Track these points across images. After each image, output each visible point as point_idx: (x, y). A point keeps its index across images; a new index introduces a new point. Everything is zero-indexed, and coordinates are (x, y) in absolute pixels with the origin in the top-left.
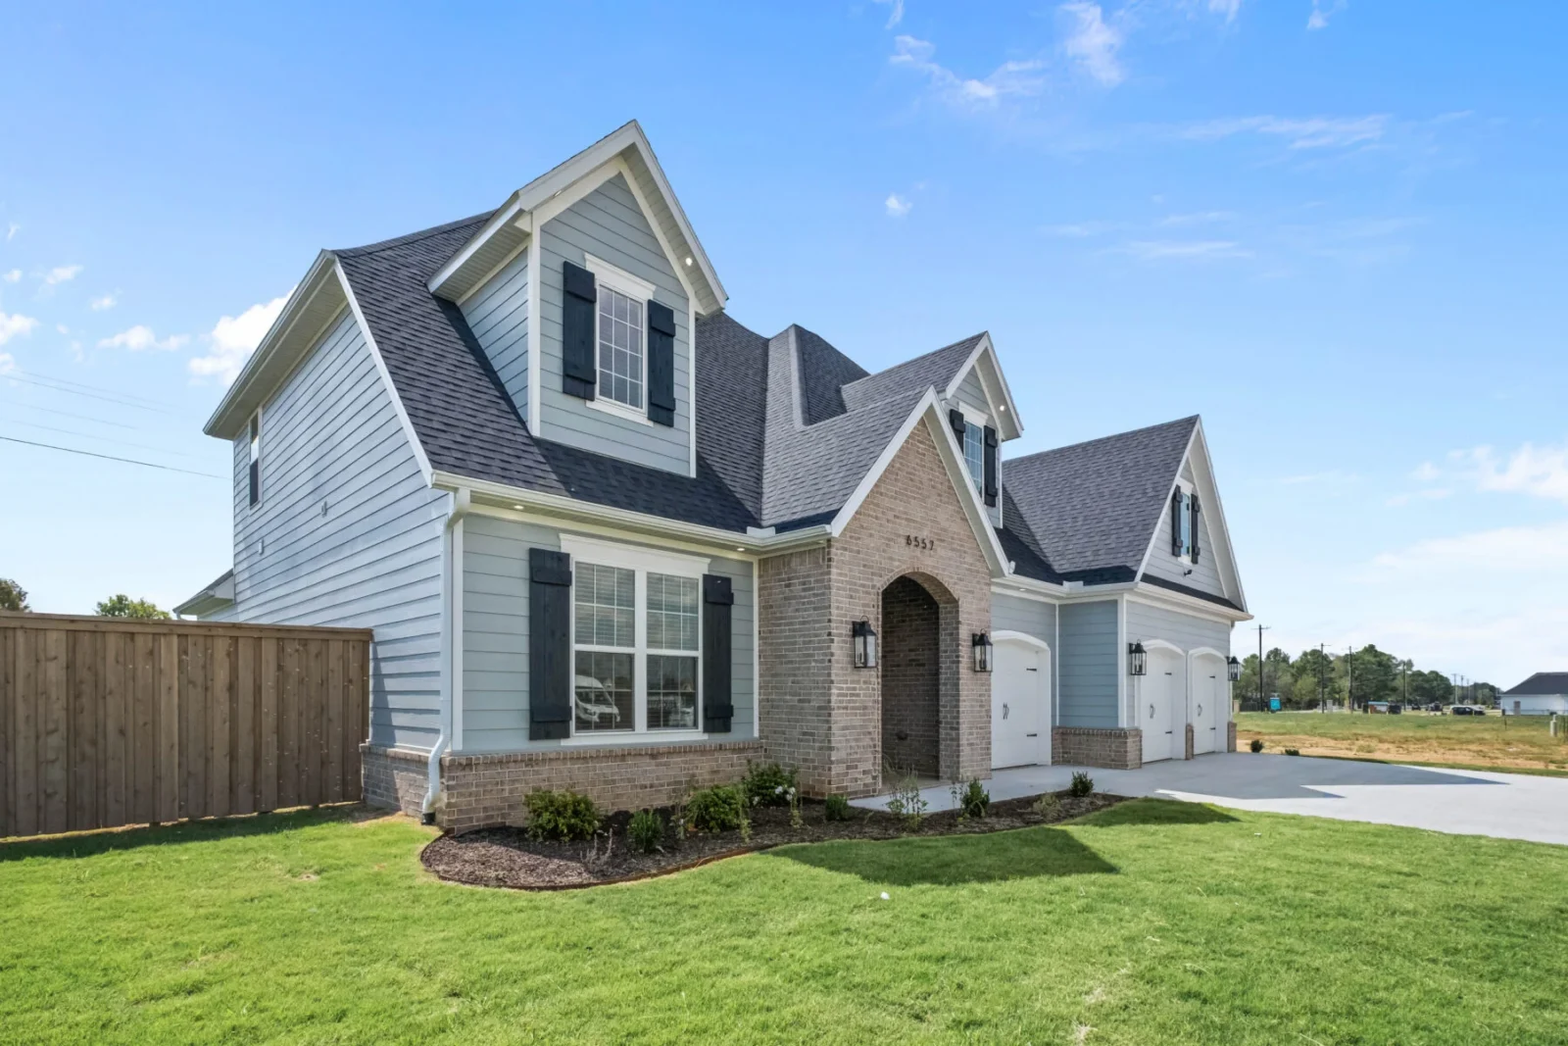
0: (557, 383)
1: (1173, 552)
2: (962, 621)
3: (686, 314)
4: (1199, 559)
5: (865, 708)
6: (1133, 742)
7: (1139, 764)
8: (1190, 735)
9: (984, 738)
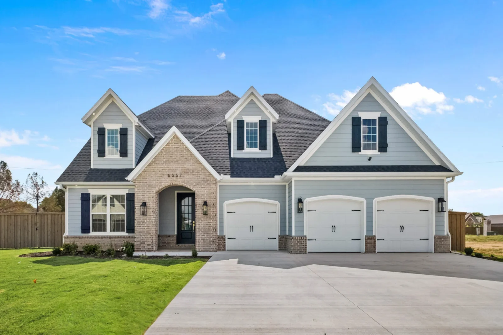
0: (97, 154)
1: (353, 151)
2: (197, 198)
3: (132, 127)
4: (389, 149)
5: (148, 227)
6: (298, 242)
7: (303, 252)
8: (371, 241)
9: (211, 237)
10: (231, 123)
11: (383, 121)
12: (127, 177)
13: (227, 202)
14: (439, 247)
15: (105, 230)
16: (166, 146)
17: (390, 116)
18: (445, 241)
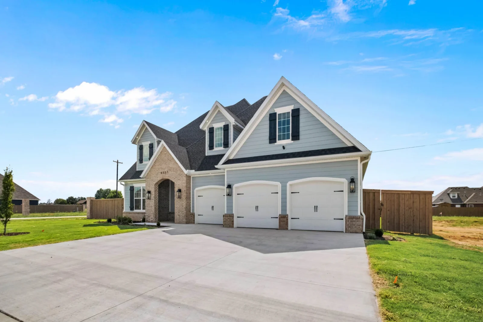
0: (139, 162)
1: (270, 143)
2: (176, 187)
3: (155, 142)
4: (301, 137)
5: (152, 206)
6: (228, 218)
7: (231, 226)
8: (283, 219)
9: (183, 214)
10: (205, 130)
11: (296, 113)
12: (140, 175)
13: (196, 189)
14: (350, 227)
15: (140, 209)
16: (160, 153)
17: (302, 106)
18: (357, 221)
